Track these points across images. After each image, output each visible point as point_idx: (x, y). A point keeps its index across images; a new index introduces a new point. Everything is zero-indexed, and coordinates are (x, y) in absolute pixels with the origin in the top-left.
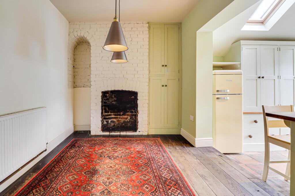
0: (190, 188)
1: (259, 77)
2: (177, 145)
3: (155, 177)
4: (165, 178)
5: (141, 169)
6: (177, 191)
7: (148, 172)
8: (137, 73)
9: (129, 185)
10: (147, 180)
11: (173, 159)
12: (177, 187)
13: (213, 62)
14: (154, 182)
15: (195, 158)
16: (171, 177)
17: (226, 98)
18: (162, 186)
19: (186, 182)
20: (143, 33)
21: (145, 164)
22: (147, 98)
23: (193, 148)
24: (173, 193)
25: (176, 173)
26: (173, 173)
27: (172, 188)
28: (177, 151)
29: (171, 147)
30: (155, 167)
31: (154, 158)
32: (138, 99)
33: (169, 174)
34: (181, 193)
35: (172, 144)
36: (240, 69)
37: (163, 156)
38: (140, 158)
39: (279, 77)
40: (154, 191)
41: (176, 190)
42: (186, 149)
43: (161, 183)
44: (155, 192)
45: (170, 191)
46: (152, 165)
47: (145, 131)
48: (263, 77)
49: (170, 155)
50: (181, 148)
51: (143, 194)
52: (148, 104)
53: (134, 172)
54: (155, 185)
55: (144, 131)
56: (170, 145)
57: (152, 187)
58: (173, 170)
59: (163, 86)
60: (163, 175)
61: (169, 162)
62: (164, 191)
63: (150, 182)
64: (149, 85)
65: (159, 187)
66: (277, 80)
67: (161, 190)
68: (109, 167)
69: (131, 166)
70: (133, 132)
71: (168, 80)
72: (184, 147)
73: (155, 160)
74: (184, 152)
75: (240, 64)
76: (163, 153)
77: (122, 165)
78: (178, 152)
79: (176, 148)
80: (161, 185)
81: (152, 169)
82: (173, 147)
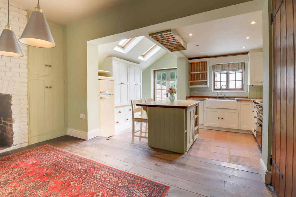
0: (105, 166)
1: (121, 83)
2: (71, 144)
3: (74, 173)
4: (83, 170)
5: (53, 175)
6: (99, 172)
7: (63, 174)
8: (10, 70)
9: (54, 193)
10: (69, 179)
11: (77, 155)
12: (96, 169)
13: (99, 69)
14: (76, 177)
15: (94, 147)
16: (87, 166)
17: (106, 98)
18: (86, 175)
19: (100, 164)
20: (19, 20)
21: (54, 170)
22: (26, 102)
23: (86, 141)
24: (97, 174)
25: (88, 162)
26: (86, 164)
27: (94, 172)
28: (75, 148)
29: (67, 147)
30: (67, 167)
31: (59, 162)
32: (12, 104)
33: (84, 166)
34: (102, 171)
35: (66, 145)
36: (112, 76)
37: (67, 156)
38: (43, 168)
39: (130, 84)
40: (82, 182)
41: (97, 171)
42: (82, 144)
43: (83, 174)
44: (84, 182)
45: (94, 175)
46: (62, 167)
47: (25, 142)
48: (123, 83)
49: (72, 153)
50: (77, 144)
51: (75, 189)
52: (27, 109)
53: (48, 182)
54: (79, 178)
55: (23, 143)
56: (64, 146)
57: (78, 180)
58: (84, 161)
59: (47, 87)
60: (80, 169)
61: (76, 158)
62: (90, 177)
63: (73, 179)
64: (28, 87)
65: (84, 177)
66: (129, 85)
67: (88, 178)
68: (7, 195)
69: (39, 180)
70: (5, 148)
71: (52, 81)
72: (79, 143)
73: (61, 162)
74: (82, 147)
75: (112, 73)
76: (65, 154)
77: (25, 184)
78: (77, 149)
79: (72, 147)
80: (84, 175)
81: (66, 170)
82: (69, 146)
